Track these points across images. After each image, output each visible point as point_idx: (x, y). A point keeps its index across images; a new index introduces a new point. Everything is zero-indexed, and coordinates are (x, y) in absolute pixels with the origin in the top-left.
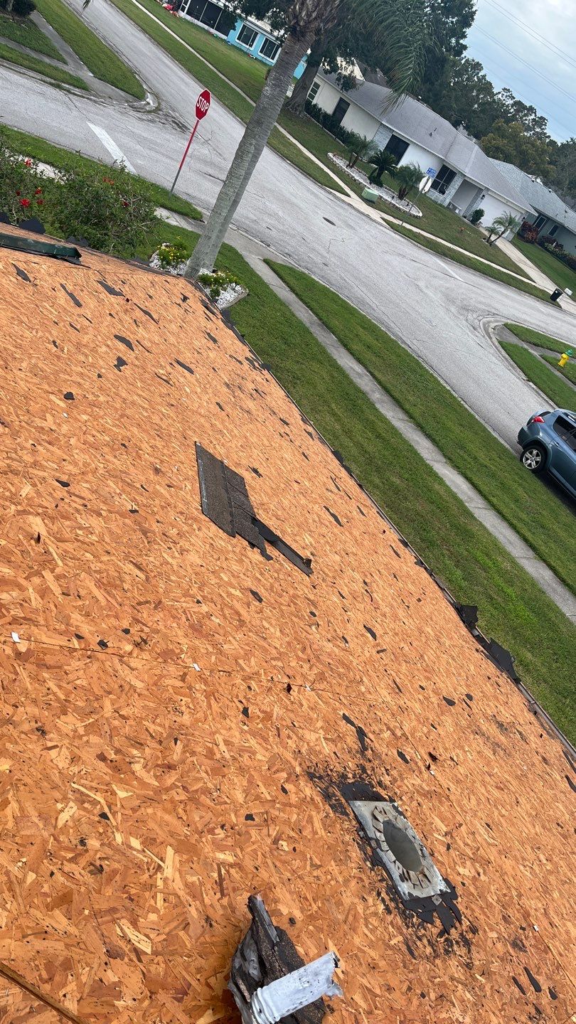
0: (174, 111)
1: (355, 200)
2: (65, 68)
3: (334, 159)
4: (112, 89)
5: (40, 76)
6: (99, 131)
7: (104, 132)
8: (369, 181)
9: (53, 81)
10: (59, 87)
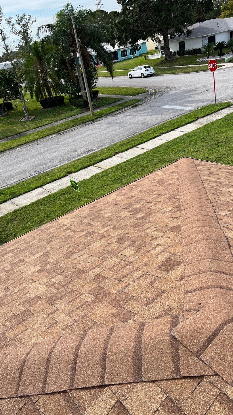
0: (156, 87)
1: (227, 65)
2: (126, 100)
3: (201, 60)
4: (141, 95)
7: (168, 106)
8: (219, 57)
9: (132, 106)
10: (136, 106)
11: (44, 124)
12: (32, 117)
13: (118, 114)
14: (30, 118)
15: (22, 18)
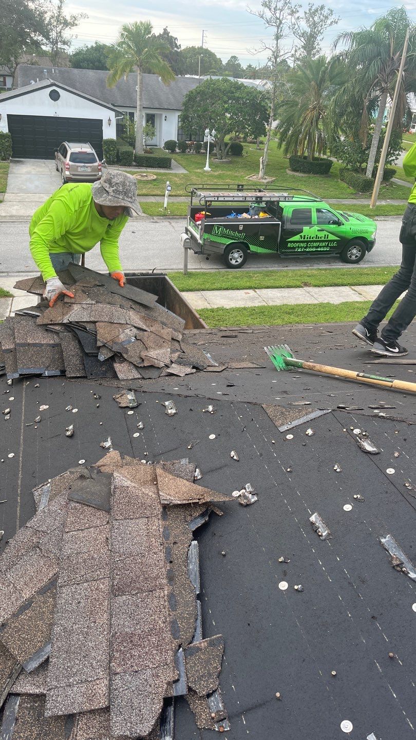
14: (266, 179)
15: (316, 11)
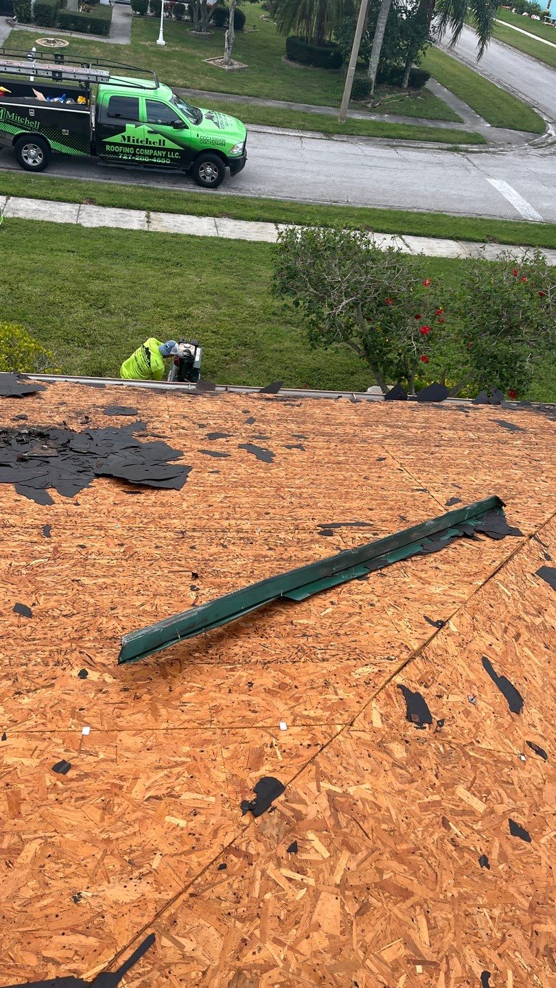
2: (461, 127)
4: (511, 133)
5: (437, 145)
6: (498, 184)
7: (505, 184)
9: (450, 146)
10: (456, 150)
11: (235, 91)
12: (237, 65)
13: (393, 147)
14: (232, 64)
